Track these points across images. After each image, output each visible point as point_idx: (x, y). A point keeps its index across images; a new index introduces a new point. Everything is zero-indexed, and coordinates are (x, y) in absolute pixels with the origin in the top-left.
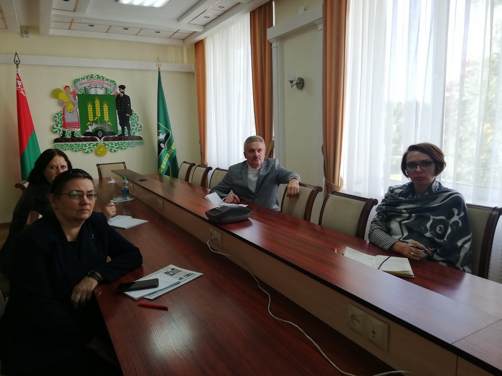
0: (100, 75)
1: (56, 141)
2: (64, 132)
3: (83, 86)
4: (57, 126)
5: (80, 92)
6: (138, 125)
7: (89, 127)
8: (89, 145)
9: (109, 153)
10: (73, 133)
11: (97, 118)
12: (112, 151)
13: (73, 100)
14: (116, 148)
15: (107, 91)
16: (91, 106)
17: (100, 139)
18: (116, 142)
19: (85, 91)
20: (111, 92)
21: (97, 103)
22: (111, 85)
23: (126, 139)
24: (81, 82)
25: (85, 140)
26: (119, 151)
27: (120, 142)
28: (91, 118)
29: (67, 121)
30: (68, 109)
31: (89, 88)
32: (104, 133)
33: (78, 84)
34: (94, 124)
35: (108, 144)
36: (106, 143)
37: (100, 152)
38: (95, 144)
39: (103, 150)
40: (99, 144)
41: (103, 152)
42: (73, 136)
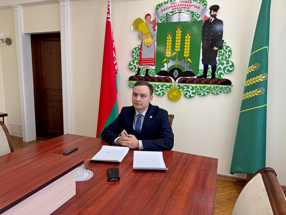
1: (131, 78)
2: (139, 69)
3: (165, 12)
4: (134, 63)
5: (161, 20)
6: (228, 63)
7: (165, 64)
8: (162, 86)
9: (182, 99)
10: (147, 71)
11: (175, 53)
12: (187, 96)
14: (193, 93)
15: (193, 16)
16: (171, 38)
17: (175, 79)
18: (194, 85)
19: (167, 19)
20: (198, 18)
21: (179, 33)
22: (199, 8)
23: (208, 82)
24: (163, 8)
25: (159, 80)
26: (197, 97)
27: (198, 85)
28: (168, 54)
29: (143, 57)
30: (146, 42)
31: (171, 14)
32: (181, 74)
33: (160, 10)
34: (171, 61)
35: (183, 87)
36: (181, 86)
37: (173, 96)
38: (168, 85)
39: (176, 94)
40: (173, 86)
41: (176, 96)
42: (147, 75)
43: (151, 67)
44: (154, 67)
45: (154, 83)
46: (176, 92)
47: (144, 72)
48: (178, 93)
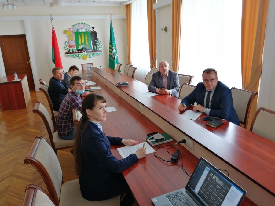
0: (83, 23)
1: (67, 53)
2: (69, 49)
4: (66, 47)
6: (100, 45)
7: (80, 47)
9: (88, 58)
10: (73, 49)
11: (82, 43)
12: (90, 57)
13: (72, 35)
15: (87, 30)
16: (80, 37)
17: (84, 52)
18: (91, 53)
19: (77, 30)
20: (89, 31)
21: (83, 35)
22: (88, 27)
23: (95, 52)
24: (75, 27)
25: (78, 53)
26: (93, 57)
27: (93, 53)
28: (80, 43)
29: (70, 44)
30: (71, 39)
31: (79, 29)
32: (86, 49)
36: (87, 54)
37: (84, 58)
38: (82, 54)
42: (73, 51)
44: (75, 48)
45: (76, 54)
47: (72, 50)
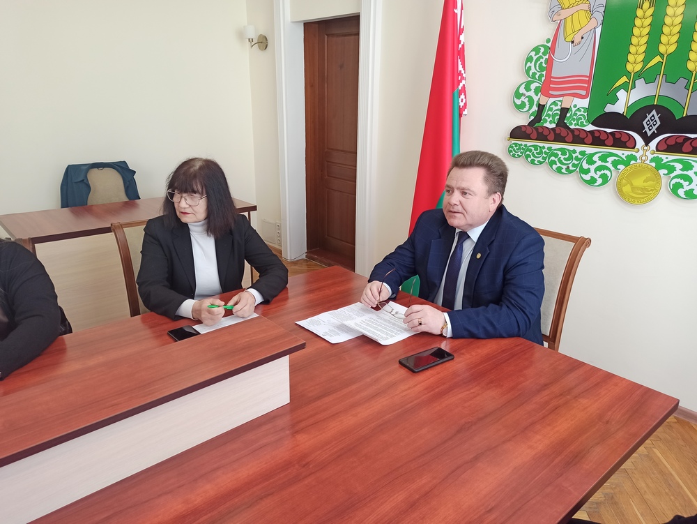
1: (517, 133)
2: (541, 108)
4: (527, 89)
7: (622, 94)
8: (604, 158)
9: (664, 201)
10: (564, 111)
11: (658, 59)
12: (681, 192)
16: (650, 12)
17: (647, 140)
25: (596, 140)
28: (635, 62)
29: (556, 73)
30: (569, 30)
32: (669, 122)
34: (640, 83)
35: (672, 164)
36: (665, 161)
37: (633, 188)
38: (624, 157)
39: (645, 184)
40: (639, 161)
41: (644, 189)
42: (561, 123)
43: (577, 101)
44: (585, 103)
45: (579, 148)
46: (644, 178)
47: (554, 116)
48: (650, 183)
